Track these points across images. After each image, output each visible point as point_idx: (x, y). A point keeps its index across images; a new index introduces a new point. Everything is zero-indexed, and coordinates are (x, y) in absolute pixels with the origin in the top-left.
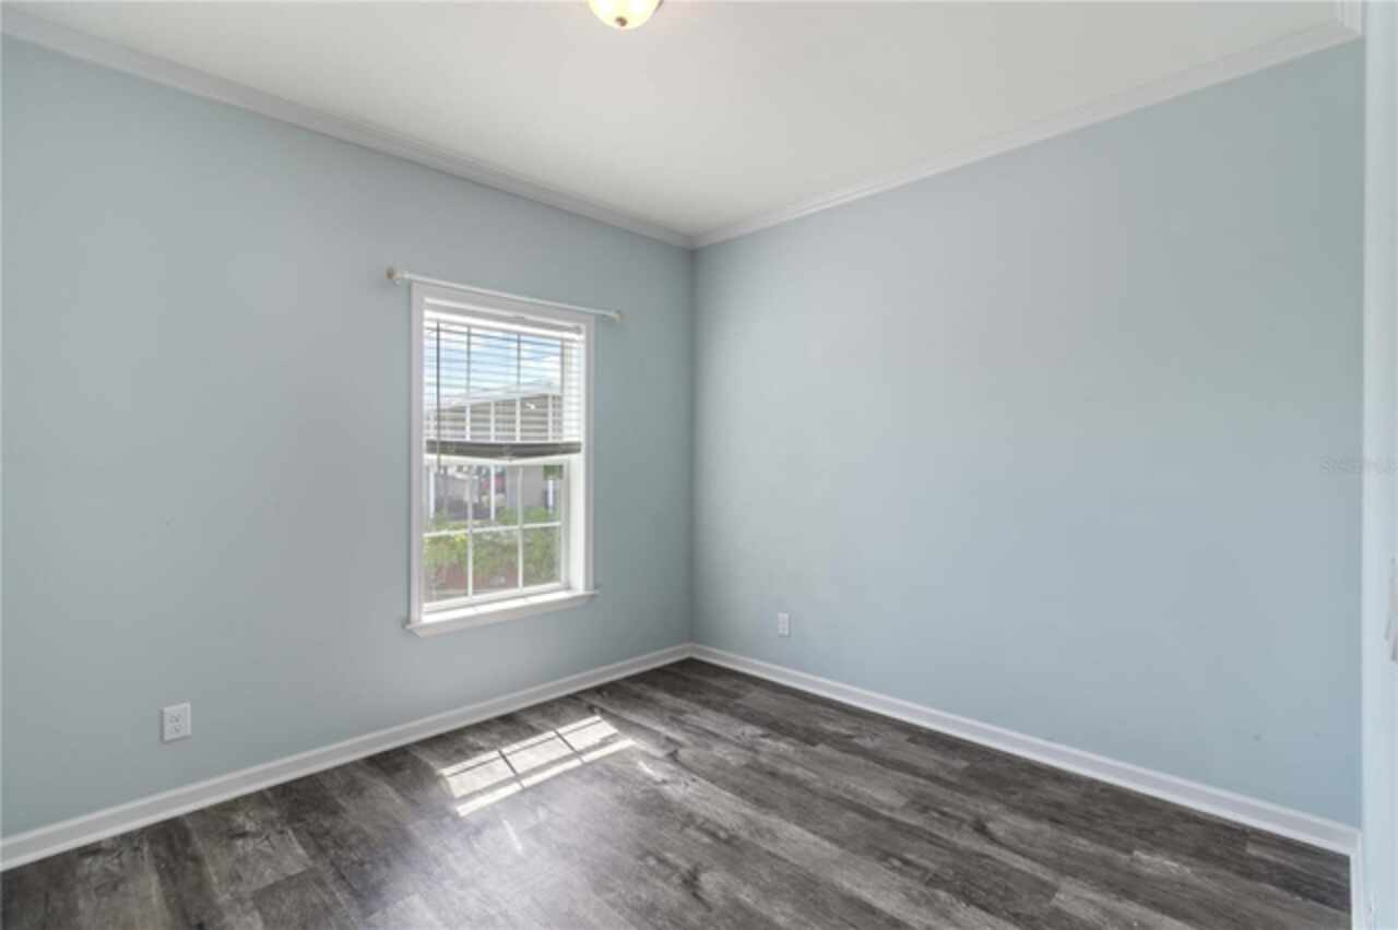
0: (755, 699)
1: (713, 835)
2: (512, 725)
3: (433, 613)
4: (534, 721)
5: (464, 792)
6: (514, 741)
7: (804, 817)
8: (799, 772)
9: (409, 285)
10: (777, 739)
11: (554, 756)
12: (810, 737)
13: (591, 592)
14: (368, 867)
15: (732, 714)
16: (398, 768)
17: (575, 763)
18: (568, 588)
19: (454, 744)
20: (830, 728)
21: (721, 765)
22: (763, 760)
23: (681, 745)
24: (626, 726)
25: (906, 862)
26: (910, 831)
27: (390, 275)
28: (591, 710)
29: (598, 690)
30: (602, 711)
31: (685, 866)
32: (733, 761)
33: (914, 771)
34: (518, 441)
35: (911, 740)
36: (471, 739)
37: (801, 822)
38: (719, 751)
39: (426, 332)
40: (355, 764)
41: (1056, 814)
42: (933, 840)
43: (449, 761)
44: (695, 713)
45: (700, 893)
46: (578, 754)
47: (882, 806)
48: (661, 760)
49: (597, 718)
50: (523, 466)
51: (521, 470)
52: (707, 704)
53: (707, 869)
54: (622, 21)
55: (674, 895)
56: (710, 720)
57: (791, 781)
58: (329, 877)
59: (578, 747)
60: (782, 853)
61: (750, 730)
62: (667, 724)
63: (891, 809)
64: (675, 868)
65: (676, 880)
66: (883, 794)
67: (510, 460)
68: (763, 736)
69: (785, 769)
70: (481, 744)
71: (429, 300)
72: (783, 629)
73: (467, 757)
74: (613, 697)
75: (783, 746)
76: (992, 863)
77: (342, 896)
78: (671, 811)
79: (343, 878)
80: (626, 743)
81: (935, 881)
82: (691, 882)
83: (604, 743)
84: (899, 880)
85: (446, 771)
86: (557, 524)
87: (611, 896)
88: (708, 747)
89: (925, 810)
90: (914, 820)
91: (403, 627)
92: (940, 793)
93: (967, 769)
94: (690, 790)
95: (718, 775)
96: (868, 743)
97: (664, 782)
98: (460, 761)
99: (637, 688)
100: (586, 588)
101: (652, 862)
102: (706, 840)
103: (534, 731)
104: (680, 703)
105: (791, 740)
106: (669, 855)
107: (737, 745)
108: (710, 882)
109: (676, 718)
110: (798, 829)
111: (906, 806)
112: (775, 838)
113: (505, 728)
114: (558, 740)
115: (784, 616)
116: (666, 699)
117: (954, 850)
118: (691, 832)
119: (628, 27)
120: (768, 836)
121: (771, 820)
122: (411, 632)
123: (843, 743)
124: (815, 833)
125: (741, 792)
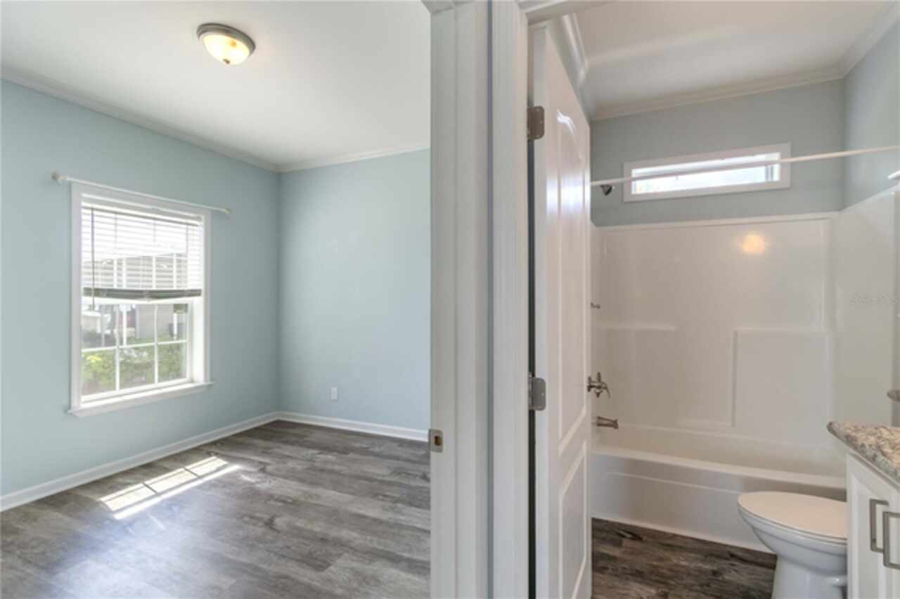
0: (316, 437)
1: (284, 502)
2: (151, 469)
3: (87, 402)
4: (167, 465)
5: (118, 508)
6: (154, 477)
7: (336, 486)
8: (337, 467)
9: (70, 185)
10: (327, 454)
11: (184, 480)
12: (346, 451)
13: (209, 383)
14: (48, 554)
15: (301, 445)
16: (64, 503)
17: (200, 482)
18: (192, 381)
19: (108, 483)
20: (357, 445)
21: (293, 470)
22: (317, 464)
23: (267, 464)
24: (232, 460)
25: (385, 496)
26: (390, 484)
27: (55, 177)
28: (209, 454)
29: (214, 443)
30: (216, 454)
31: (266, 517)
32: (299, 468)
33: (398, 458)
34: (154, 288)
35: (400, 446)
36: (120, 480)
37: (334, 489)
38: (291, 464)
39: (84, 217)
40: (27, 505)
42: (400, 485)
43: (105, 493)
44: (279, 447)
45: (275, 527)
46: (200, 477)
47: (378, 475)
48: (255, 473)
49: (214, 458)
50: (159, 305)
51: (157, 308)
52: (286, 442)
53: (278, 517)
54: (227, 61)
55: (260, 530)
56: (287, 450)
57: (331, 472)
58: (19, 563)
59: (200, 474)
60: (321, 503)
61: (311, 452)
62: (259, 455)
63: (383, 476)
64: (259, 519)
65: (261, 524)
66: (379, 470)
67: (149, 301)
68: (320, 454)
69: (329, 467)
70: (128, 481)
71: (85, 195)
72: (334, 396)
73: (119, 489)
74: (226, 446)
75: (330, 457)
77: (30, 570)
78: (259, 495)
79: (30, 562)
80: (235, 467)
81: (397, 501)
82: (270, 524)
83: (218, 470)
84: (381, 503)
85: (103, 499)
86: (184, 341)
87: (222, 537)
88: (284, 463)
89: (399, 474)
90: (396, 479)
91: (65, 411)
92: (408, 466)
93: (425, 454)
94: (272, 484)
95: (291, 475)
96: (377, 450)
97: (258, 483)
98: (113, 492)
99: (240, 440)
100: (206, 381)
101: (246, 519)
102: (280, 504)
103: (167, 470)
104: (269, 444)
105: (335, 453)
106: (258, 515)
107: (303, 460)
108: (279, 522)
109: (265, 452)
110: (333, 492)
111: (391, 474)
112: (319, 498)
113: (145, 471)
114: (187, 472)
115: (334, 390)
116: (261, 443)
117: (410, 487)
118: (272, 502)
119: (231, 64)
120: (315, 497)
121: (319, 490)
122: (71, 414)
123: (365, 452)
124: (340, 492)
125: (302, 481)
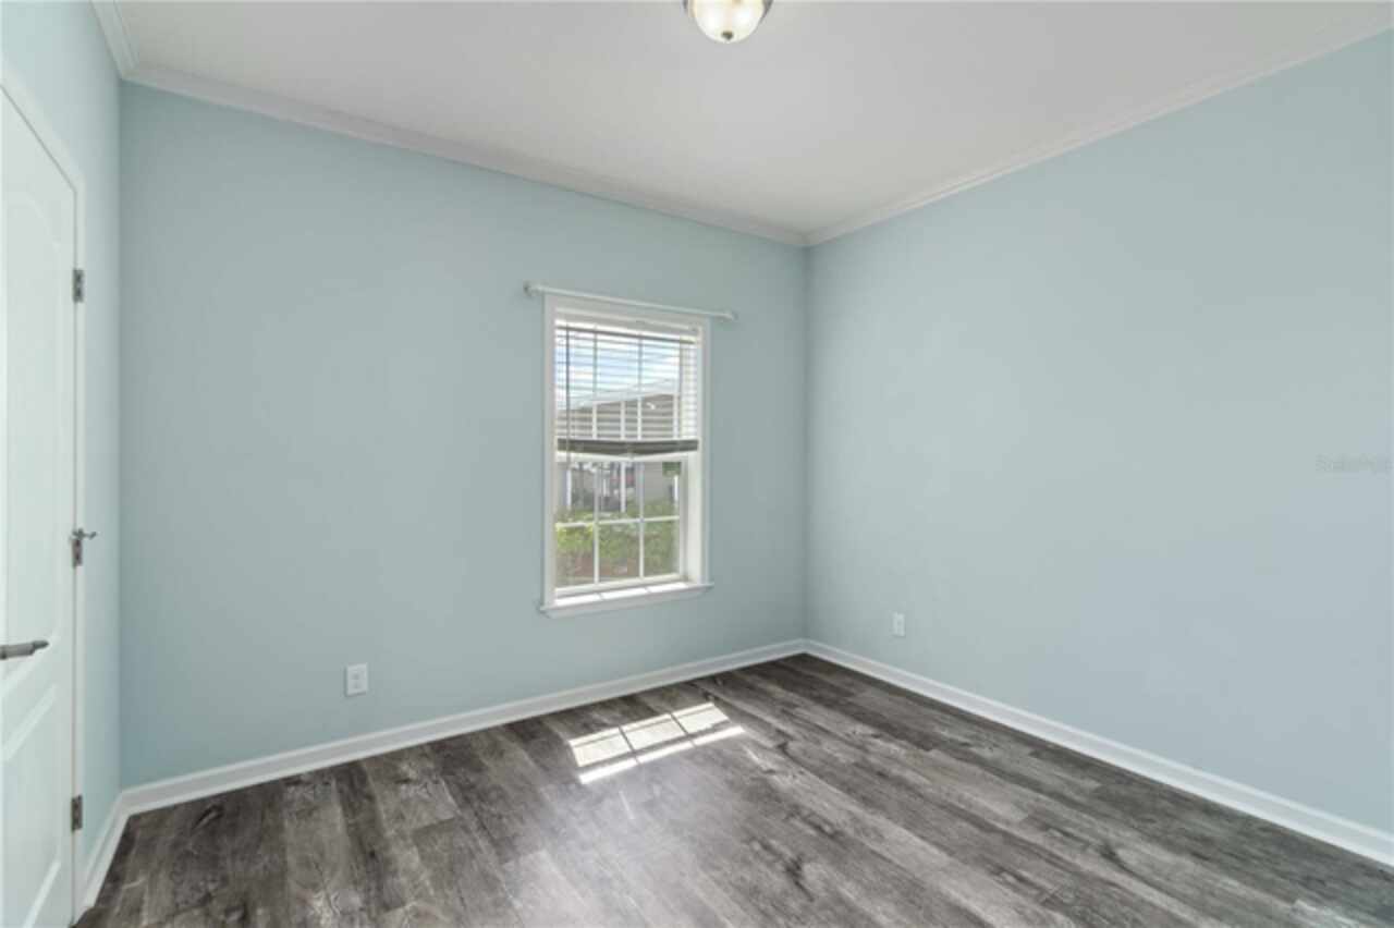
0: (869, 697)
1: (818, 828)
2: (633, 707)
3: (565, 598)
4: (652, 703)
5: (588, 762)
6: (634, 720)
7: (913, 822)
8: (909, 775)
9: (542, 295)
10: (890, 741)
11: (669, 737)
12: (924, 742)
13: (707, 584)
14: (505, 820)
15: (846, 713)
16: (533, 736)
17: (686, 745)
18: (685, 579)
19: (582, 719)
20: (946, 733)
21: (829, 761)
22: (873, 760)
23: (791, 738)
24: (737, 716)
25: (1021, 879)
26: (1028, 848)
27: (526, 289)
28: (706, 697)
29: (713, 679)
30: (717, 700)
31: (789, 854)
32: (842, 758)
33: (1036, 786)
34: (639, 439)
35: (1036, 754)
36: (596, 715)
37: (909, 826)
38: (828, 747)
39: (558, 340)
40: (496, 728)
41: (1202, 850)
42: (1053, 860)
43: (577, 734)
44: (806, 708)
45: (802, 882)
46: (690, 736)
47: (997, 818)
48: (770, 750)
49: (710, 705)
50: (646, 464)
51: (642, 467)
52: (819, 700)
53: (810, 860)
54: (728, 35)
55: (777, 881)
56: (821, 716)
57: (900, 783)
58: (473, 826)
59: (691, 730)
60: (887, 855)
61: (861, 729)
62: (777, 717)
63: (1008, 823)
64: (779, 856)
65: (779, 867)
66: (1000, 806)
67: (632, 457)
68: (876, 737)
69: (895, 771)
70: (605, 720)
71: (561, 310)
72: (899, 630)
73: (592, 731)
74: (726, 687)
75: (894, 748)
76: (1119, 891)
77: (483, 843)
78: (778, 800)
79: (485, 828)
80: (736, 731)
81: (1052, 902)
82: (794, 871)
83: (715, 728)
84: (1013, 896)
85: (573, 742)
86: (675, 518)
87: (716, 874)
88: (818, 742)
89: (1045, 827)
90: (1037, 838)
91: (538, 609)
92: (1064, 812)
93: (1097, 790)
94: (797, 781)
95: (826, 771)
96: (986, 753)
97: (771, 772)
98: (585, 734)
99: (749, 679)
100: (703, 579)
101: (757, 847)
102: (812, 832)
103: (652, 713)
104: (792, 697)
105: (904, 742)
106: (774, 843)
107: (846, 742)
108: (813, 872)
109: (786, 712)
110: (905, 832)
111: (1025, 821)
112: (880, 837)
113: (626, 707)
114: (674, 722)
115: (900, 617)
116: (778, 691)
117: (1077, 874)
118: (797, 823)
119: (734, 40)
120: (873, 836)
121: (878, 820)
122: (543, 613)
123: (960, 751)
124: (923, 838)
125: (848, 789)
